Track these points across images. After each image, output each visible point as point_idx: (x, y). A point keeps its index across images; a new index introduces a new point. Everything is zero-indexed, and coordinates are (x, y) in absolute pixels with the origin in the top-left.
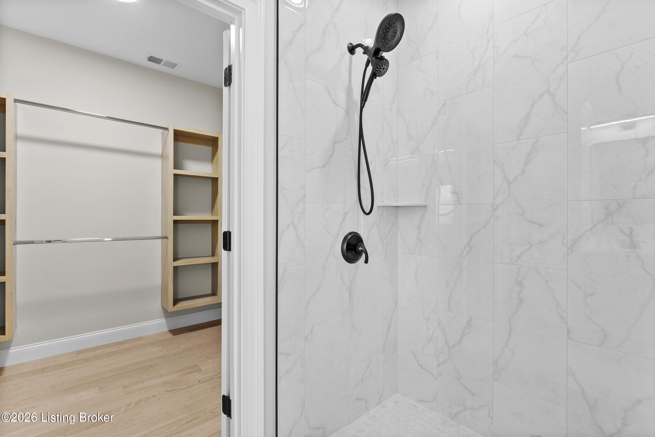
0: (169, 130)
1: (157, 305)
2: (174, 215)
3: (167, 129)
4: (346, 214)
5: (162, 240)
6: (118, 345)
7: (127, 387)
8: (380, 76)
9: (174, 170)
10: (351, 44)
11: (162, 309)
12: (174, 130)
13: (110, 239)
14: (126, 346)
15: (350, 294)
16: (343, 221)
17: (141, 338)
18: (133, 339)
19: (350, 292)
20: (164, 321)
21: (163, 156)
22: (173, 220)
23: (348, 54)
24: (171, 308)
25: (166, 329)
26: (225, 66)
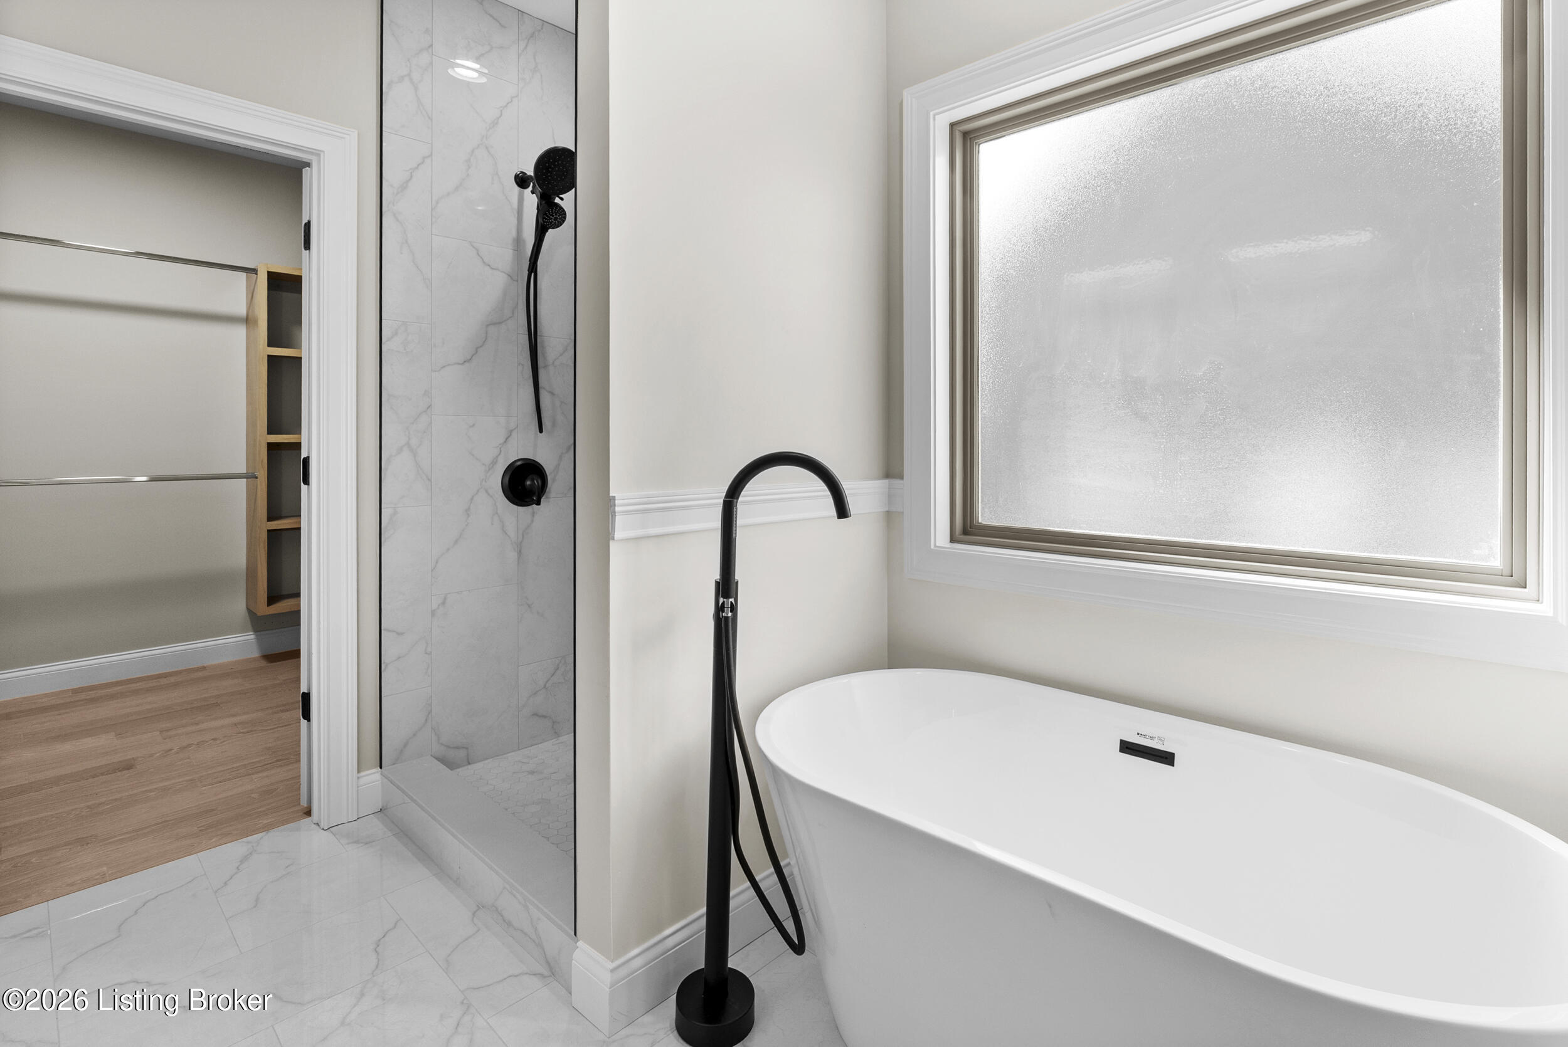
0: (258, 273)
1: (238, 606)
2: (268, 434)
3: (254, 271)
4: (511, 432)
5: (247, 481)
6: (158, 678)
7: (167, 731)
8: (553, 228)
9: (269, 348)
10: (522, 172)
11: (249, 613)
12: (268, 272)
13: (144, 479)
14: (172, 679)
15: (520, 553)
16: (505, 442)
17: (204, 668)
18: (186, 670)
19: (520, 551)
20: (252, 637)
21: (248, 321)
22: (268, 443)
23: (517, 188)
24: (263, 609)
25: (255, 653)
26: (305, 221)
